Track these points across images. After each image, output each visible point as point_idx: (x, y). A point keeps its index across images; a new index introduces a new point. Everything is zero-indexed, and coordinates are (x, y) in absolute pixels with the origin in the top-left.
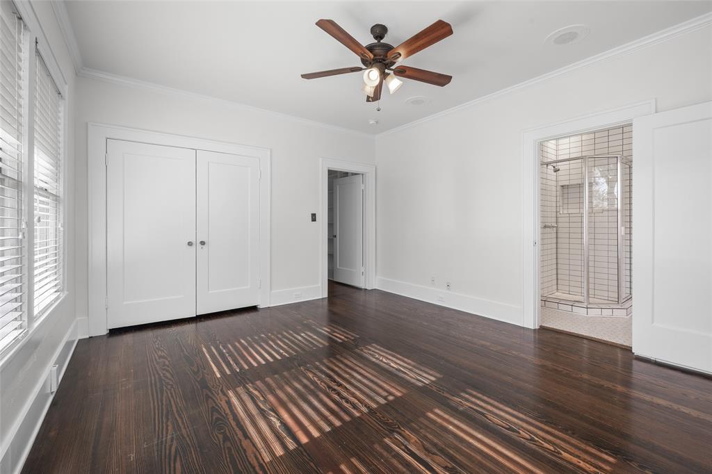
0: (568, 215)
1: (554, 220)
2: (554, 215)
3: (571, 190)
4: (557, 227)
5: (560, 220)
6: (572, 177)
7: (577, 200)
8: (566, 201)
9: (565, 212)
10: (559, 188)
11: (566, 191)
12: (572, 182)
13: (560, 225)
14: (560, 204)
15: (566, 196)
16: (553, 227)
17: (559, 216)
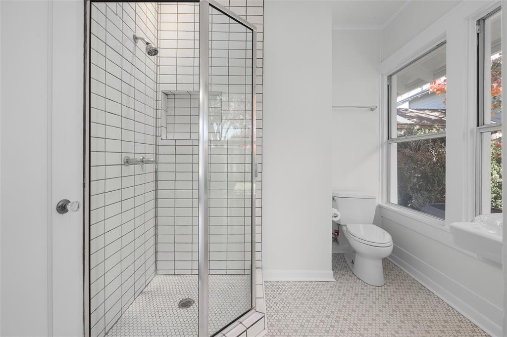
0: (173, 142)
1: (151, 149)
2: (151, 140)
3: (178, 103)
4: (156, 162)
5: (161, 150)
6: (180, 79)
7: (187, 120)
8: (171, 119)
9: (170, 136)
10: (161, 96)
11: (171, 103)
12: (180, 88)
13: (161, 158)
14: (162, 122)
15: (171, 111)
16: (148, 162)
17: (160, 142)
